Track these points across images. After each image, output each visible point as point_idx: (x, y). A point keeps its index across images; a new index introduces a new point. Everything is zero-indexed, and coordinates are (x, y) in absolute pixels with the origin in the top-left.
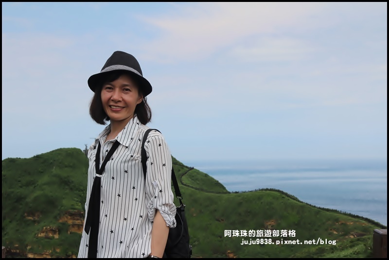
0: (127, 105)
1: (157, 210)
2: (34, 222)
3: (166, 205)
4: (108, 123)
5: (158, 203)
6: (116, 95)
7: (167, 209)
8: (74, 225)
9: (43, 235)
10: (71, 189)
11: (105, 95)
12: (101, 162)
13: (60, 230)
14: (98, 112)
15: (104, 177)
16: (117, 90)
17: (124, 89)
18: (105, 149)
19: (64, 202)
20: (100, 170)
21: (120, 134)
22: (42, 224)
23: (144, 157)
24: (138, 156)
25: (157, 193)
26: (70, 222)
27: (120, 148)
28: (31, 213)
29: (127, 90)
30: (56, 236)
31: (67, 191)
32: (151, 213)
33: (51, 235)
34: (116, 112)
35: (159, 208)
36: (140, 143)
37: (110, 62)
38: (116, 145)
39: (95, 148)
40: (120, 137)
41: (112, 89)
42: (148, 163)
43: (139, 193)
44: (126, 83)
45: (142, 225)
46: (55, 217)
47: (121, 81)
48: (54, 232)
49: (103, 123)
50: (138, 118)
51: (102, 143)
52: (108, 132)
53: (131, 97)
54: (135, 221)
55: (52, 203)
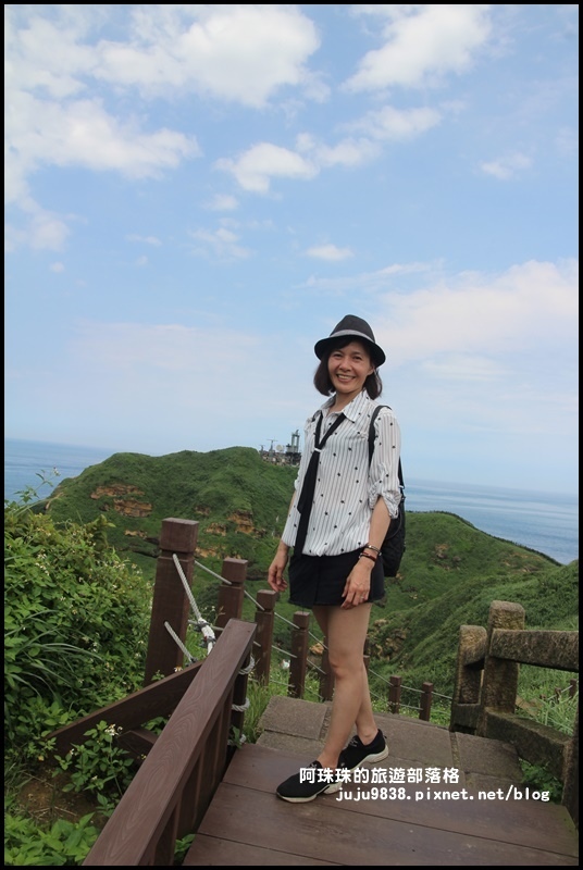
0: (356, 375)
1: (380, 496)
2: (204, 516)
3: (391, 492)
4: (333, 394)
5: (382, 489)
6: (346, 363)
7: (392, 496)
8: (242, 525)
9: (211, 531)
10: (243, 489)
11: (333, 363)
12: (322, 436)
13: (227, 529)
14: (324, 382)
15: (323, 452)
16: (347, 357)
17: (355, 357)
18: (328, 422)
19: (235, 501)
20: (320, 445)
21: (347, 407)
22: (211, 520)
23: (372, 435)
24: (365, 434)
25: (382, 477)
26: (239, 521)
27: (345, 422)
28: (201, 508)
29: (358, 358)
30: (224, 534)
31: (239, 490)
32: (373, 499)
33: (218, 532)
34: (345, 383)
35: (383, 494)
36: (369, 420)
37: (340, 327)
38: (341, 418)
39: (314, 420)
40: (347, 410)
41: (341, 356)
42: (376, 442)
43: (362, 475)
44: (357, 351)
45: (360, 512)
46: (224, 515)
47: (352, 348)
48: (222, 529)
49: (328, 395)
50: (368, 392)
51: (325, 415)
52: (332, 404)
53: (363, 367)
54: (354, 504)
55: (222, 500)
